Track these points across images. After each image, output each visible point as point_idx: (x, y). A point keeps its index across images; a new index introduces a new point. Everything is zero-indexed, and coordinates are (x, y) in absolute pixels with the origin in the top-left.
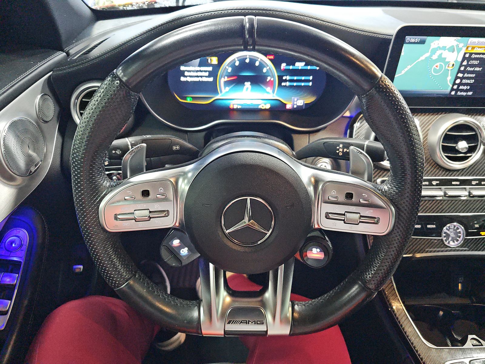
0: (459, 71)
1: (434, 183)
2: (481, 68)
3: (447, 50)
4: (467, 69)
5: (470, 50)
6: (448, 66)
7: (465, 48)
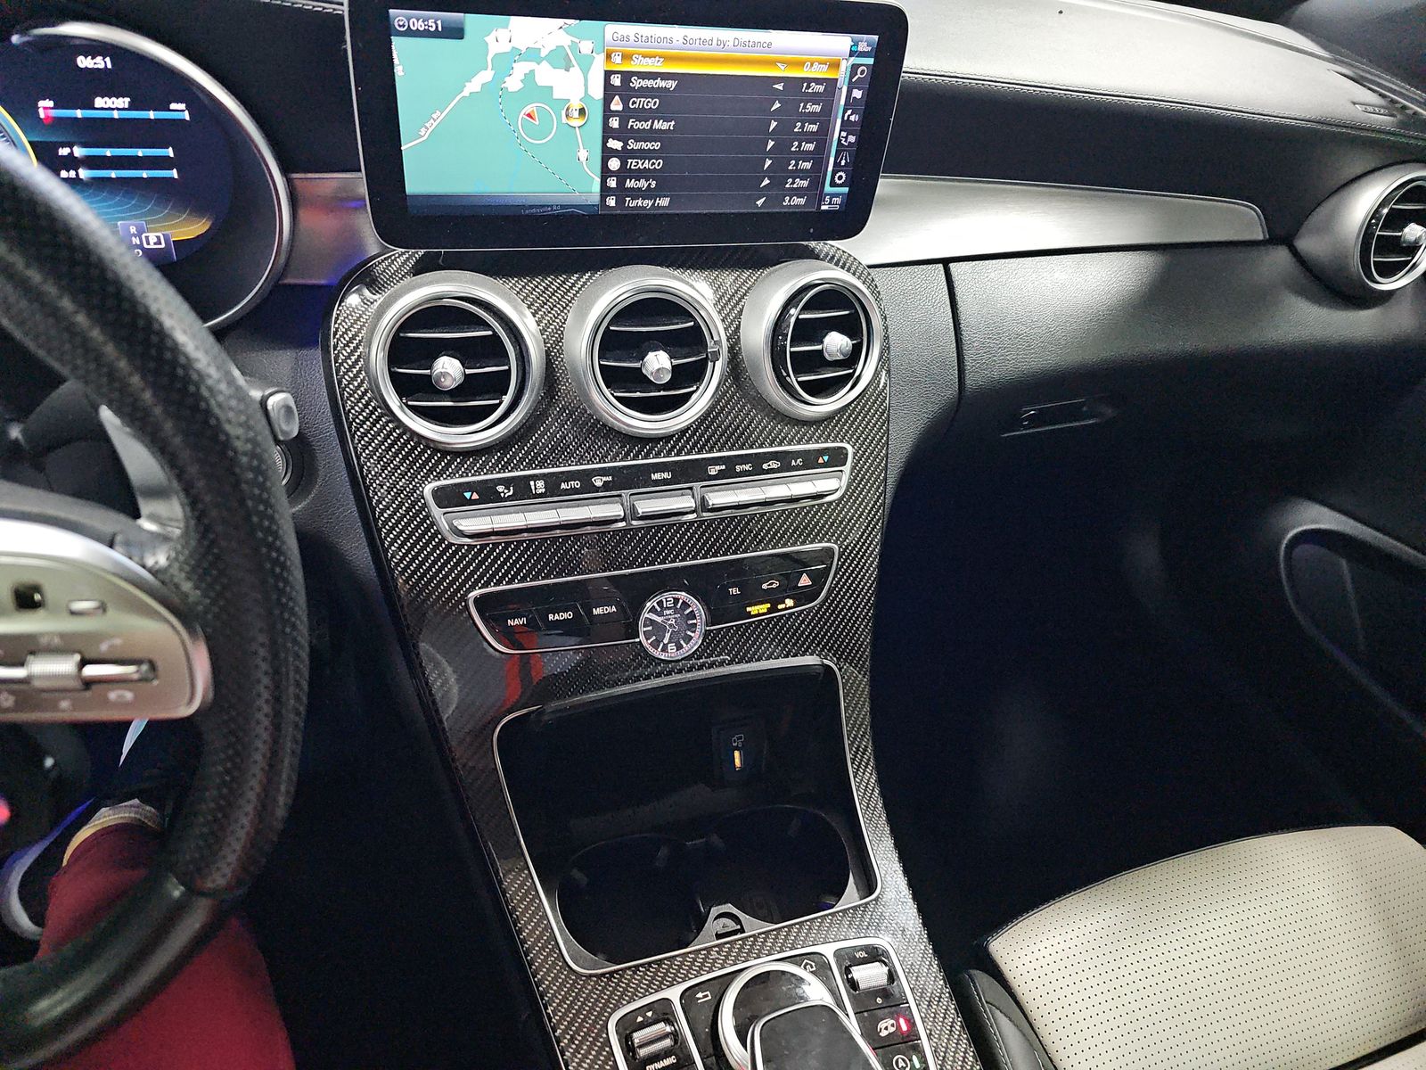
0: (607, 133)
1: (598, 482)
2: (673, 123)
3: (544, 63)
4: (630, 124)
5: (618, 64)
6: (567, 116)
7: (602, 57)
